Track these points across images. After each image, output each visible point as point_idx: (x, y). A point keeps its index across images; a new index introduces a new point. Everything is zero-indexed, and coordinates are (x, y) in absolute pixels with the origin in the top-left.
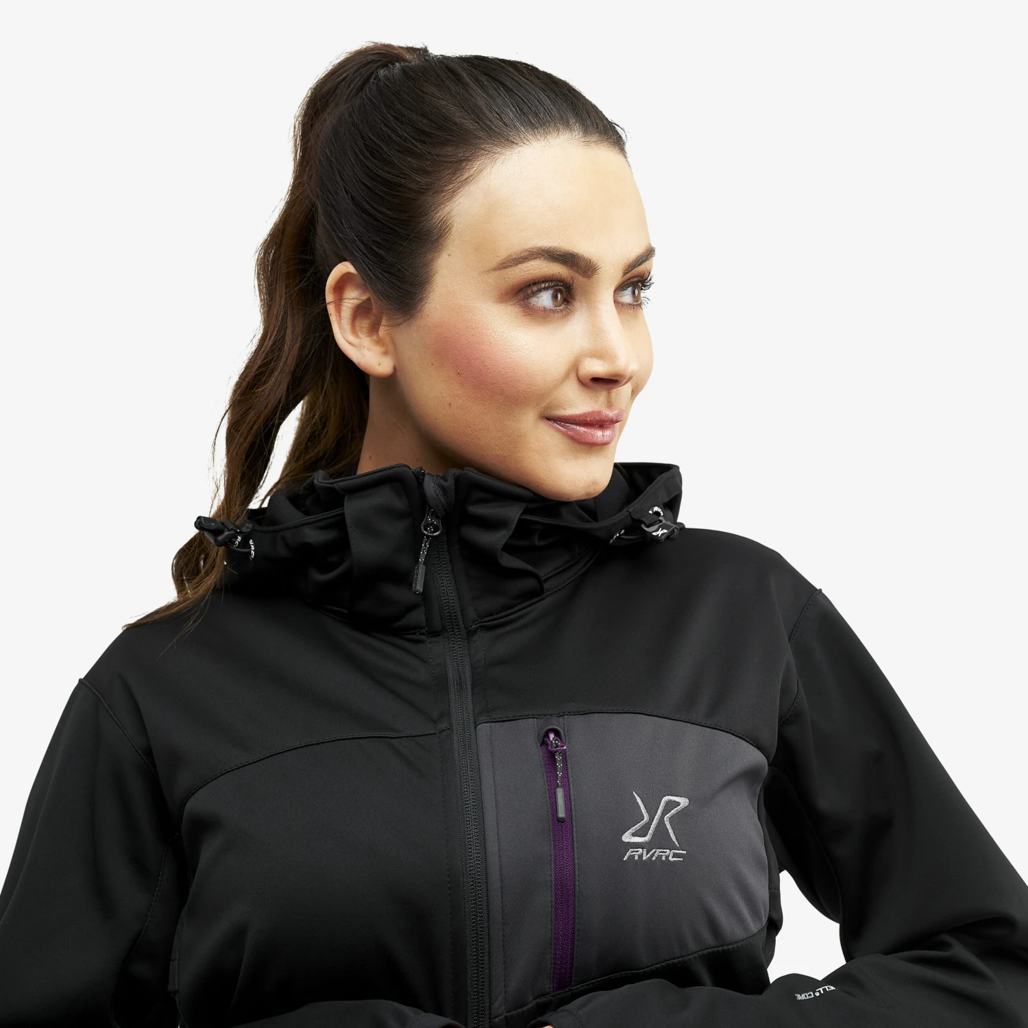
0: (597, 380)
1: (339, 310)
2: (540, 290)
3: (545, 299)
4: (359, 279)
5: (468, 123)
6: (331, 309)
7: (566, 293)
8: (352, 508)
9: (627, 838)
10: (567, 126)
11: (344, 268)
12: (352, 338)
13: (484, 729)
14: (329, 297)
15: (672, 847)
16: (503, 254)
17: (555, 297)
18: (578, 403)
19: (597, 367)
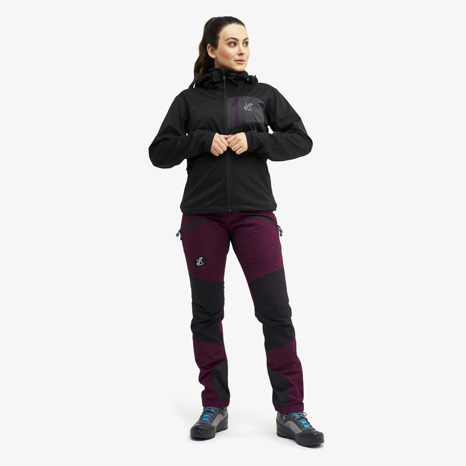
0: (240, 54)
1: (209, 50)
2: (231, 44)
3: (232, 45)
4: (211, 46)
5: (222, 23)
6: (208, 50)
7: (235, 44)
8: (213, 73)
9: (244, 107)
10: (235, 23)
11: (209, 44)
12: (210, 54)
13: (228, 98)
14: (207, 48)
15: (250, 109)
16: (226, 39)
17: (234, 45)
18: (238, 58)
19: (240, 53)
